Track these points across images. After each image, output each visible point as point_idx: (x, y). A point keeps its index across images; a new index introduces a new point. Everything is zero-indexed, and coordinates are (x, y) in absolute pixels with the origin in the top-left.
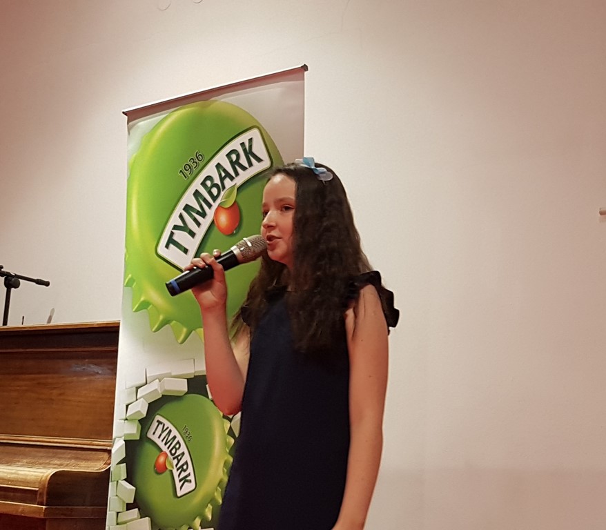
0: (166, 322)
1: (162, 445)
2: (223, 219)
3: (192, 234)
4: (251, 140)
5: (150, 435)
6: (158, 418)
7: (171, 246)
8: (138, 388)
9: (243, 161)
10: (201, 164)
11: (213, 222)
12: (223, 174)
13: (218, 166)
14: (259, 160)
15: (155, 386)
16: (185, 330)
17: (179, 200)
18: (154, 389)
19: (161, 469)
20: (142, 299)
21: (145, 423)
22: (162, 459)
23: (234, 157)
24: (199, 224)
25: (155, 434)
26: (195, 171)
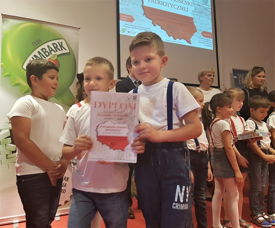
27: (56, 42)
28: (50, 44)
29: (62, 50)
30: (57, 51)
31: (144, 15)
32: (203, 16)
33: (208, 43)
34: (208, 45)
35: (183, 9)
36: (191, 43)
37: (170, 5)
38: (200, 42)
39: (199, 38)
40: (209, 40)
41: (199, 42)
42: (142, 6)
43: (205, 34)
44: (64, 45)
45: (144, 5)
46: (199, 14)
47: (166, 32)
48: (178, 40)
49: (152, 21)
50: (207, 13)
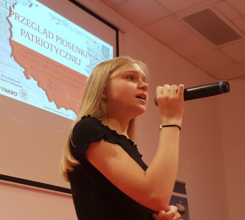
31: (11, 56)
35: (74, 59)
37: (53, 48)
42: (10, 40)
45: (13, 39)
47: (44, 92)
48: (63, 110)
49: (24, 70)
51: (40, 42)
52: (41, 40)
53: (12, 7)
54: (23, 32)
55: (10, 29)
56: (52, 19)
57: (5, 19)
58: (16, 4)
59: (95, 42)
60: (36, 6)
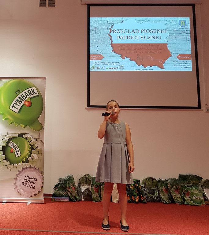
0: (12, 123)
1: (12, 147)
2: (27, 104)
3: (19, 106)
4: (33, 89)
5: (9, 145)
6: (11, 142)
7: (13, 107)
8: (5, 136)
9: (32, 93)
10: (21, 92)
11: (24, 104)
12: (27, 95)
13: (25, 93)
14: (36, 93)
15: (10, 135)
16: (17, 124)
17: (15, 98)
18: (10, 136)
19: (12, 152)
20: (6, 117)
21: (7, 143)
22: (12, 150)
23: (29, 92)
24: (20, 104)
25: (10, 145)
26: (19, 93)
27: (30, 89)
28: (26, 91)
29: (34, 94)
30: (30, 95)
31: (112, 52)
32: (180, 39)
33: (185, 65)
34: (185, 67)
35: (156, 38)
36: (164, 68)
37: (140, 37)
38: (176, 66)
39: (174, 62)
40: (187, 62)
41: (174, 66)
43: (182, 57)
44: (35, 91)
45: (113, 43)
46: (174, 39)
47: (135, 62)
48: (148, 67)
50: (185, 36)
51: (130, 38)
52: (130, 37)
53: (111, 28)
54: (119, 37)
55: (111, 39)
56: (138, 22)
57: (108, 36)
58: (113, 25)
59: (173, 21)
60: (126, 20)
